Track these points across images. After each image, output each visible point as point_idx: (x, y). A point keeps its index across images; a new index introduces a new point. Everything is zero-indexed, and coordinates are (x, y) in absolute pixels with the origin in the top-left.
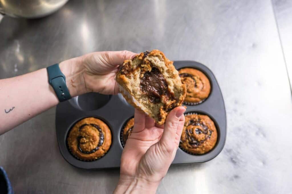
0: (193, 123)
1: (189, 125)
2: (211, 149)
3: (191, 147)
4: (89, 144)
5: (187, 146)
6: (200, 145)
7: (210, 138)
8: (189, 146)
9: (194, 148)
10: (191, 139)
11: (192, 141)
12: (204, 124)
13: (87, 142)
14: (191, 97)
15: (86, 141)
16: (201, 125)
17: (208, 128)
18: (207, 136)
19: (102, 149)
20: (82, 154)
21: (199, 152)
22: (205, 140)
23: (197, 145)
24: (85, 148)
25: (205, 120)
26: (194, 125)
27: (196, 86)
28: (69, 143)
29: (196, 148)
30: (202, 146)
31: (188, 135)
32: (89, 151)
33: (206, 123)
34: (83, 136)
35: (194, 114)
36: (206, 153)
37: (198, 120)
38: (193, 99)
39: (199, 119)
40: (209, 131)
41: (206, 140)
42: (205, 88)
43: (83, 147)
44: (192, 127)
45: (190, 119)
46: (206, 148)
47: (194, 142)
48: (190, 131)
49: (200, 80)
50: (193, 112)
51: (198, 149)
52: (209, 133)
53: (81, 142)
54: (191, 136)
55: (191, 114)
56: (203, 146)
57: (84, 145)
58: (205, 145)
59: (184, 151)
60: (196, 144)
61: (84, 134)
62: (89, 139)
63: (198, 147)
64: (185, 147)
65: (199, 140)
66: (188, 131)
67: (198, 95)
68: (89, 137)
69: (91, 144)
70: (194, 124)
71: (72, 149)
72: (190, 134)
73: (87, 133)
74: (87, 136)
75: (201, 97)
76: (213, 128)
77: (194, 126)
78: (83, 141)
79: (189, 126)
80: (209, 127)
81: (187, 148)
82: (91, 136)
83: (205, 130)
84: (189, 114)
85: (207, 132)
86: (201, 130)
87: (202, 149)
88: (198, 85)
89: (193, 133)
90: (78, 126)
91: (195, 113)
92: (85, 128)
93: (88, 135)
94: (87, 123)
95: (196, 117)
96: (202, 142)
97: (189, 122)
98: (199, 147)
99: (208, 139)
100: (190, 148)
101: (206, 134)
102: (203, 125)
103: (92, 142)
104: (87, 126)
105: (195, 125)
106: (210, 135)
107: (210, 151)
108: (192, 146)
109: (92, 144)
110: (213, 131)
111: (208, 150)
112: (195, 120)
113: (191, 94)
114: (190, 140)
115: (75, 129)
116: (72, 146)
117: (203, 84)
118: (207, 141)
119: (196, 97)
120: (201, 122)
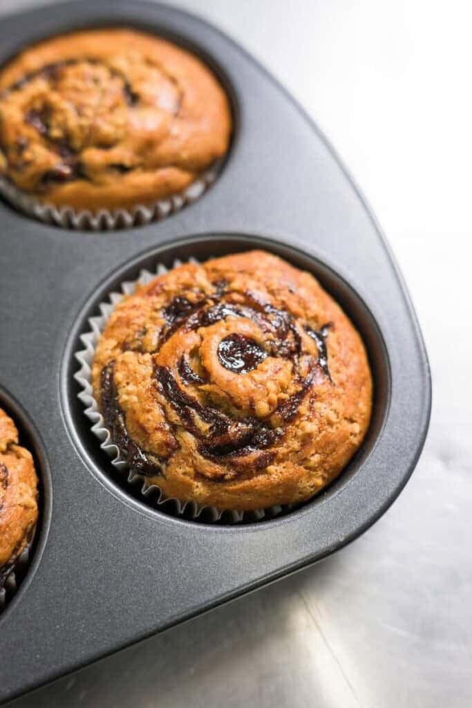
0: (189, 314)
1: (165, 336)
2: (355, 440)
3: (230, 474)
5: (199, 476)
6: (282, 438)
7: (325, 370)
8: (211, 468)
9: (244, 472)
10: (205, 418)
11: (221, 429)
12: (261, 296)
14: (123, 169)
16: (247, 312)
17: (295, 316)
18: (304, 363)
21: (289, 485)
22: (300, 395)
23: (255, 445)
25: (259, 273)
26: (195, 328)
27: (133, 98)
29: (261, 467)
30: (296, 445)
31: (183, 403)
33: (271, 292)
35: (178, 264)
36: (337, 478)
37: (211, 290)
38: (142, 180)
39: (220, 281)
40: (307, 329)
41: (305, 391)
42: (190, 99)
44: (189, 339)
45: (160, 301)
46: (328, 446)
47: (235, 430)
48: (182, 367)
49: (150, 63)
50: (169, 258)
51: (277, 472)
52: (310, 342)
54: (199, 400)
55: (162, 270)
56: (306, 440)
58: (311, 427)
59: (187, 516)
60: (249, 440)
63: (273, 458)
64: (189, 487)
65: (263, 407)
66: (175, 374)
67: (164, 149)
70: (193, 319)
72: (191, 392)
75: (185, 155)
76: (325, 308)
77: (202, 330)
79: (167, 345)
80: (294, 307)
81: (200, 489)
83: (282, 335)
84: (146, 278)
85: (298, 339)
86: (253, 342)
87: (303, 461)
88: (144, 89)
89: (206, 376)
91: (185, 260)
95: (193, 277)
96: (287, 410)
97: (164, 320)
98: (282, 450)
99: (319, 382)
100: (219, 479)
101: (296, 351)
102: (257, 308)
105: (205, 321)
106: (323, 354)
107: (357, 455)
108: (233, 465)
110: (328, 326)
111: (340, 455)
112: (192, 296)
113: (121, 154)
114: (204, 426)
117: (173, 81)
118: (315, 397)
119: (156, 165)
120: (236, 297)
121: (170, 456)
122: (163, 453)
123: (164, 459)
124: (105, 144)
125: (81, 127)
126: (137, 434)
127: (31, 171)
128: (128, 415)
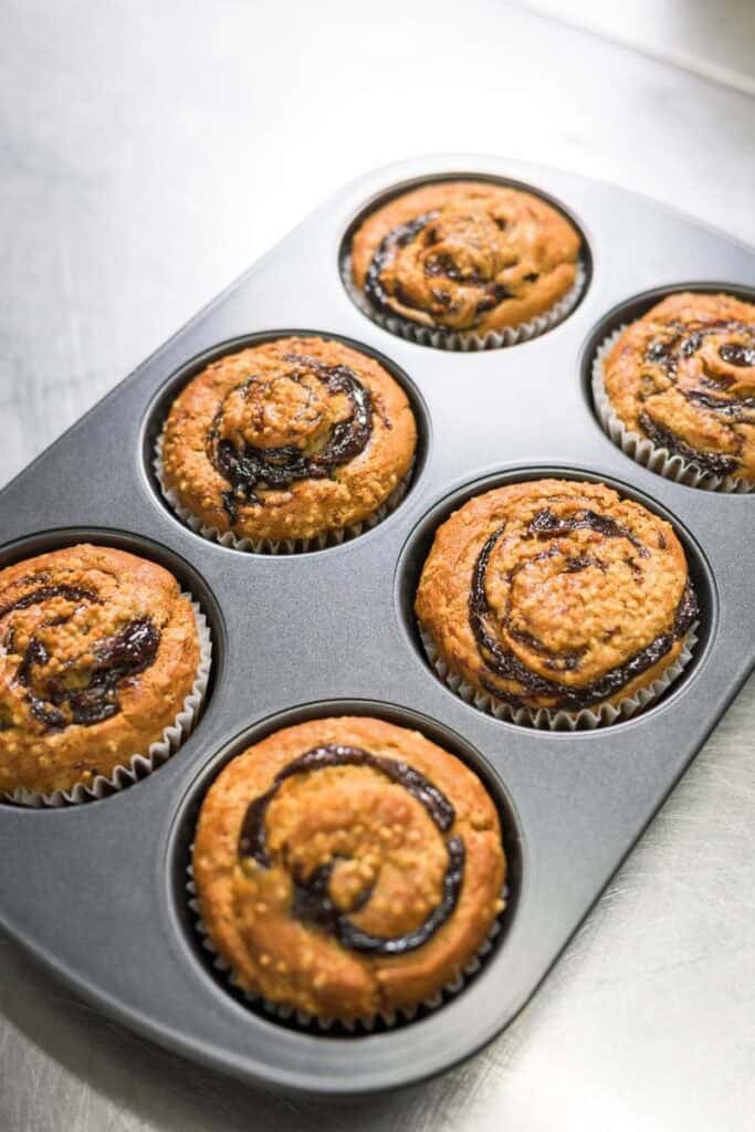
4: (395, 863)
13: (377, 869)
15: (368, 872)
16: (716, 330)
19: (477, 828)
20: (420, 961)
24: (398, 907)
27: (501, 223)
28: (276, 993)
32: (435, 899)
34: (326, 858)
43: (387, 913)
44: (692, 364)
45: (637, 357)
53: (344, 901)
57: (379, 901)
61: (320, 838)
62: (372, 837)
67: (551, 251)
68: (358, 830)
69: (405, 856)
71: (333, 996)
72: (726, 396)
73: (329, 816)
74: (342, 834)
78: (354, 885)
82: (363, 817)
90: (223, 858)
92: (278, 824)
93: (347, 827)
94: (256, 793)
103: (402, 842)
104: (273, 805)
109: (414, 845)
115: (221, 891)
116: (319, 981)
119: (553, 267)
120: (695, 326)
121: (740, 447)
122: (734, 448)
123: (738, 453)
124: (512, 263)
125: (486, 257)
126: (706, 445)
127: (466, 307)
128: (688, 437)
